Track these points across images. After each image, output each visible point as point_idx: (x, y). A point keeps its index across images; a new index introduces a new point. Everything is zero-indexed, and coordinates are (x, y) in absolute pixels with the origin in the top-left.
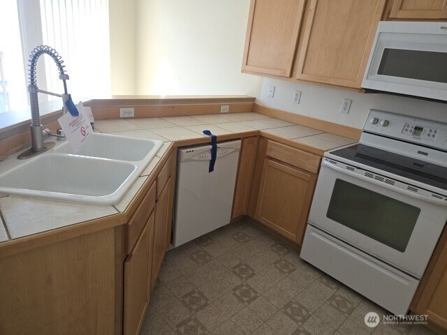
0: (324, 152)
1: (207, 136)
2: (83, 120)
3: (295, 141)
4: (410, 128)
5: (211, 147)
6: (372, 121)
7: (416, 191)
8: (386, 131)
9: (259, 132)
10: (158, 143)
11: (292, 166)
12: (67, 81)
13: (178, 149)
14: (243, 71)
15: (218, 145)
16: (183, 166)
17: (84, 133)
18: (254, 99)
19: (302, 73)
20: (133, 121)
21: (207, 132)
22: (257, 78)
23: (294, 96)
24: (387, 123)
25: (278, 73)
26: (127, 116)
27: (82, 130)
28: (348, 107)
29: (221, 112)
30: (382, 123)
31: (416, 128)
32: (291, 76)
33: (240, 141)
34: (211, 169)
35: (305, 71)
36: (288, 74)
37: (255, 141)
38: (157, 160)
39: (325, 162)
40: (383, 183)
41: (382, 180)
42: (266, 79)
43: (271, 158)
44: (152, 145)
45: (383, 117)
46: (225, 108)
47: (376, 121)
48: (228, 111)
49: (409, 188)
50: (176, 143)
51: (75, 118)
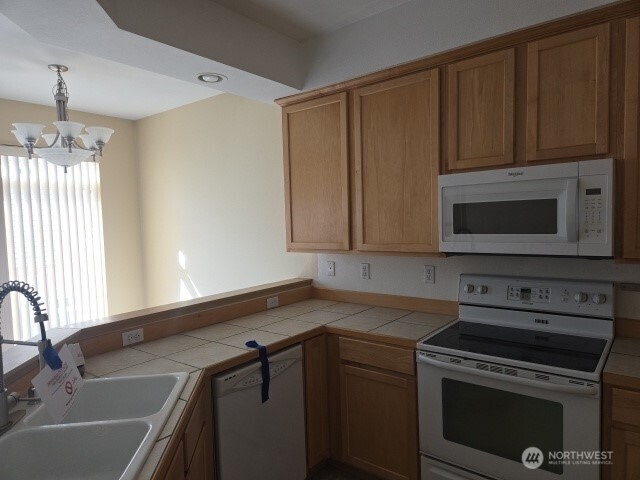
0: (415, 342)
1: (253, 349)
2: (68, 371)
3: (373, 332)
4: (515, 292)
5: (259, 364)
6: (466, 289)
7: (547, 379)
8: (486, 299)
9: (324, 327)
10: (181, 376)
11: (379, 369)
12: (45, 323)
13: (212, 378)
14: (289, 250)
15: (270, 359)
16: (222, 403)
17: (70, 390)
18: (310, 282)
19: (364, 242)
20: (142, 348)
21: (251, 344)
22: (309, 256)
23: (361, 271)
24: (485, 290)
25: (334, 246)
26: (133, 341)
27: (67, 387)
28: (432, 274)
29: (269, 307)
30: (479, 290)
31: (522, 290)
32: (351, 247)
33: (300, 346)
34: (265, 397)
35: (367, 239)
36: (347, 246)
37: (321, 341)
38: (182, 405)
39: (421, 357)
40: (503, 376)
41: (500, 371)
42: (320, 256)
43: (349, 363)
44: (173, 381)
45: (478, 282)
46: (272, 301)
47: (471, 289)
48: (277, 304)
49: (538, 377)
50: (208, 370)
51: (57, 371)
